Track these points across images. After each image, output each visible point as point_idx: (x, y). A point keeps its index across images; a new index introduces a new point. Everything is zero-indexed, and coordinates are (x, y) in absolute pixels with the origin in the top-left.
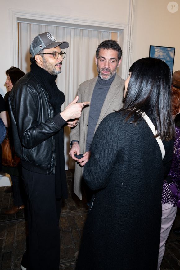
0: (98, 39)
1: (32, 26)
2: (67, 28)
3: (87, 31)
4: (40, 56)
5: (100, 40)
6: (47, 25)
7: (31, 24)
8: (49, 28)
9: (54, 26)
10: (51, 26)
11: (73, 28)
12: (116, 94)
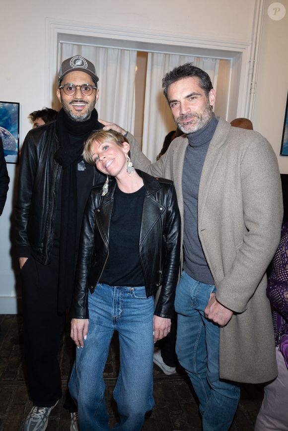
1: (83, 49)
2: (131, 51)
6: (107, 48)
7: (81, 45)
8: (110, 51)
9: (119, 49)
10: (113, 48)
11: (150, 52)
12: (217, 162)
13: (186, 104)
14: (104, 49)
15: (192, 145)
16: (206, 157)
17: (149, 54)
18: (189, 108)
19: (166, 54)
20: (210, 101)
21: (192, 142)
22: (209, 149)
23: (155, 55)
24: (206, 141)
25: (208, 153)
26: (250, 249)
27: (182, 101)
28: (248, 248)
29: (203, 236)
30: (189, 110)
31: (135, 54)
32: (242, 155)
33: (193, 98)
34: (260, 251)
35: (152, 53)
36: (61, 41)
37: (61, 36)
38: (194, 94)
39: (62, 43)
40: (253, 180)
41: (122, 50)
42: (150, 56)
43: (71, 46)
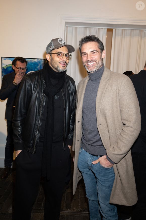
0: (140, 38)
1: (78, 29)
2: (103, 29)
3: (130, 31)
4: (49, 55)
5: (141, 38)
6: (91, 28)
7: (77, 27)
8: (92, 29)
9: (97, 28)
10: (94, 28)
11: (114, 29)
12: (106, 89)
13: (90, 55)
14: (89, 28)
15: (91, 79)
16: (99, 86)
17: (113, 29)
18: (92, 58)
19: (123, 29)
20: (102, 56)
21: (91, 77)
22: (101, 82)
23: (117, 30)
24: (99, 77)
25: (100, 84)
26: (126, 134)
27: (89, 53)
28: (125, 134)
29: (100, 128)
30: (92, 59)
31: (106, 30)
32: (119, 86)
33: (94, 53)
34: (131, 135)
35: (115, 29)
36: (67, 26)
37: (67, 23)
38: (95, 50)
39: (67, 27)
40: (126, 99)
41: (99, 28)
42: (114, 30)
43: (72, 28)
